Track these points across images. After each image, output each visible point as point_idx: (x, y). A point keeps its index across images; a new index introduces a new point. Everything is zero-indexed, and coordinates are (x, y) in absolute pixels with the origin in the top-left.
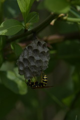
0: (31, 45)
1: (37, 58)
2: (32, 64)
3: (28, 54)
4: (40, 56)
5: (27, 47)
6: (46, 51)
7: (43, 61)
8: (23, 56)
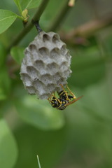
0: (33, 43)
1: (48, 61)
2: (43, 72)
3: (32, 59)
4: (52, 57)
5: (27, 48)
6: (60, 47)
7: (59, 63)
8: (26, 64)
